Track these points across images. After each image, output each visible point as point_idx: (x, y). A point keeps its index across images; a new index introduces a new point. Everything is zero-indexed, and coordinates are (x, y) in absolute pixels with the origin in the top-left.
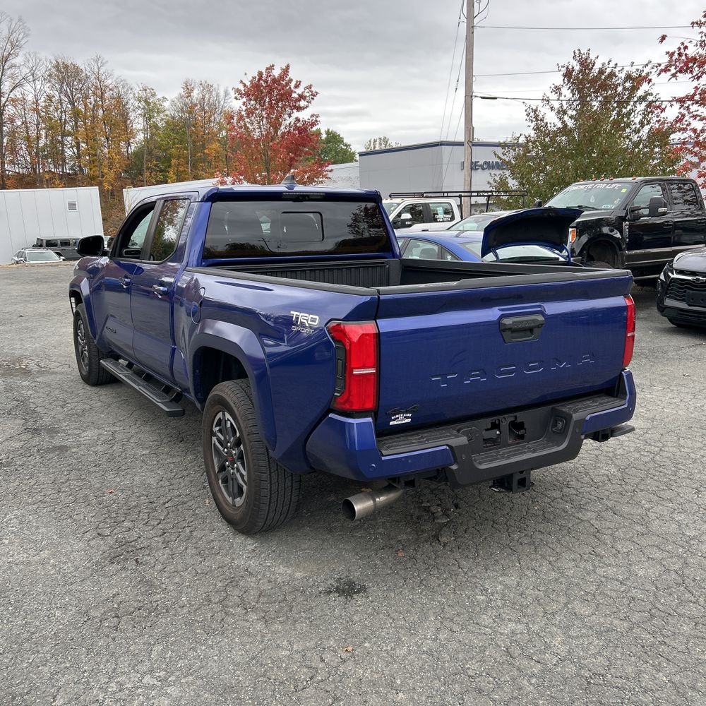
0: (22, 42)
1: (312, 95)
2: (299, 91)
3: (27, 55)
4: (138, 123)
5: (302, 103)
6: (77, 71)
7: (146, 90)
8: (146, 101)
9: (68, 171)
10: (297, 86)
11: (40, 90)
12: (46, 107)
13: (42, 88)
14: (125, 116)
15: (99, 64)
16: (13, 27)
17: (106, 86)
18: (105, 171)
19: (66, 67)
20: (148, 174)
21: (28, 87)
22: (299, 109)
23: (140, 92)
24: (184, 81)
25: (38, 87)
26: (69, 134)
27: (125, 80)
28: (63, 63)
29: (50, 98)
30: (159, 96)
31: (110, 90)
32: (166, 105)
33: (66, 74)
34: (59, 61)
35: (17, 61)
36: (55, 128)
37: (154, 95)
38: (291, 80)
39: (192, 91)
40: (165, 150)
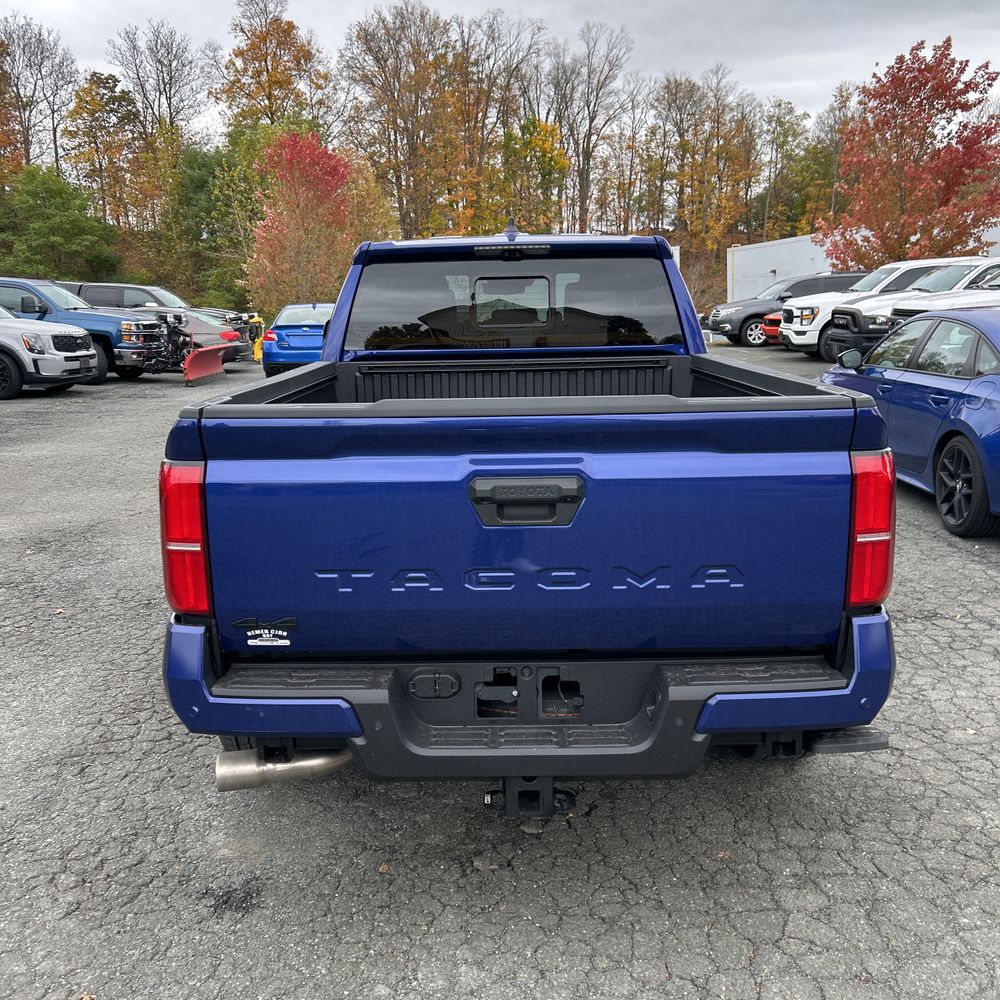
0: (623, 60)
1: (988, 79)
2: (966, 77)
3: (628, 77)
4: (766, 154)
5: (972, 96)
6: (692, 88)
7: (780, 105)
8: (780, 122)
9: (667, 227)
10: (962, 70)
11: (640, 120)
12: (648, 142)
13: (643, 117)
14: (749, 146)
15: (720, 76)
16: (613, 41)
17: (725, 106)
18: (711, 224)
19: (678, 85)
20: (771, 225)
21: (626, 119)
22: (966, 107)
23: (772, 109)
24: (838, 86)
25: (637, 117)
26: (672, 176)
27: (752, 95)
28: (676, 81)
29: (653, 131)
30: (799, 112)
31: (732, 110)
32: (809, 124)
33: (678, 96)
34: (672, 79)
35: (617, 84)
36: (657, 171)
37: (791, 111)
38: (953, 62)
39: (848, 99)
40: (799, 191)
